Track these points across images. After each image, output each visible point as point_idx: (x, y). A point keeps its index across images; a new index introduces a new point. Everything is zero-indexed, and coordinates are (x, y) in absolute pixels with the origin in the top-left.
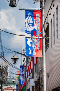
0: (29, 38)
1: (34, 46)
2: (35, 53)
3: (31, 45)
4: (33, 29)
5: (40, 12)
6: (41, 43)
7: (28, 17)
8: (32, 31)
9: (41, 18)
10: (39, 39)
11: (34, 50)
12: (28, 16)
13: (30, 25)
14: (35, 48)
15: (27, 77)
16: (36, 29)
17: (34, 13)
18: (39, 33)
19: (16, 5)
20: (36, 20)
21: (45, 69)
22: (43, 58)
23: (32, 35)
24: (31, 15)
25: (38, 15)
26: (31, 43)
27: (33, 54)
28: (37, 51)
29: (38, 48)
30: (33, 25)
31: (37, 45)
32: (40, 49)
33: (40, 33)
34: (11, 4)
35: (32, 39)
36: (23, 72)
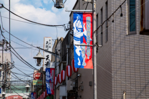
0: (78, 45)
1: (83, 55)
2: (84, 64)
3: (81, 54)
4: (82, 35)
5: (90, 15)
6: (91, 52)
7: (76, 21)
8: (82, 37)
9: (92, 22)
10: (89, 47)
11: (84, 61)
12: (76, 19)
13: (79, 30)
14: (85, 58)
15: (57, 84)
16: (86, 35)
17: (84, 16)
18: (89, 39)
19: (62, 6)
20: (86, 25)
21: (95, 82)
22: (94, 70)
23: (81, 42)
24: (80, 18)
25: (89, 18)
26: (80, 51)
27: (83, 65)
28: (87, 61)
29: (88, 58)
30: (83, 30)
31: (87, 54)
32: (90, 59)
33: (91, 39)
34: (58, 6)
35: (82, 47)
36: (50, 77)
